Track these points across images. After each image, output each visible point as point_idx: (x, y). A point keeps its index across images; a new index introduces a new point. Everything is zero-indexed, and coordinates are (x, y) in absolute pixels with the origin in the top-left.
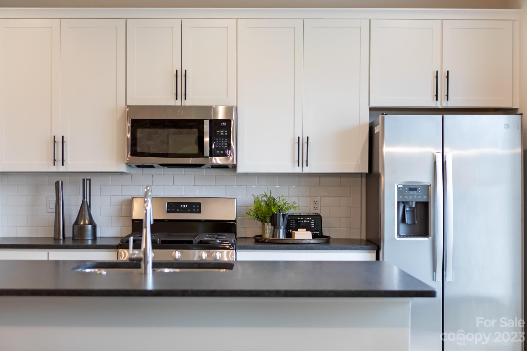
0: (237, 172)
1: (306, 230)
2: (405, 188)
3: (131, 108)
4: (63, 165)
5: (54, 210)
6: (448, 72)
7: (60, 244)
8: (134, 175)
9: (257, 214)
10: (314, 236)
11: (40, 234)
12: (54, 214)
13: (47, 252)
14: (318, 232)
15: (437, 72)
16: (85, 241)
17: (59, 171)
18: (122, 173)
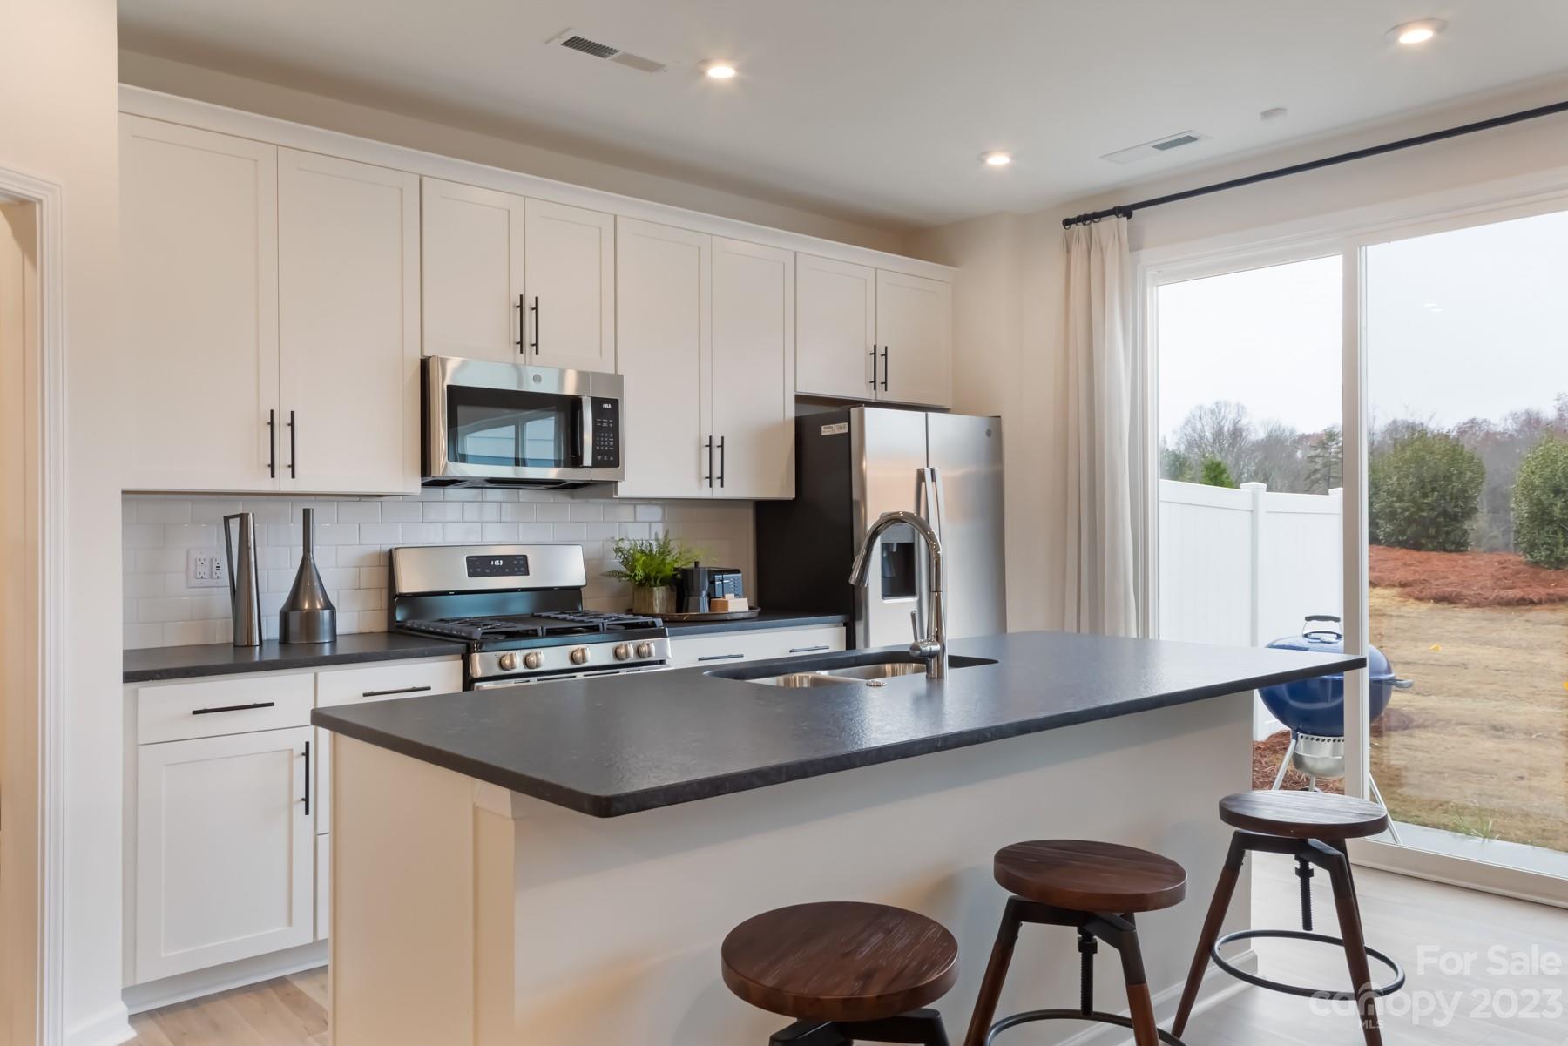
0: (614, 496)
4: (293, 478)
6: (886, 348)
13: (311, 676)
15: (875, 346)
16: (315, 646)
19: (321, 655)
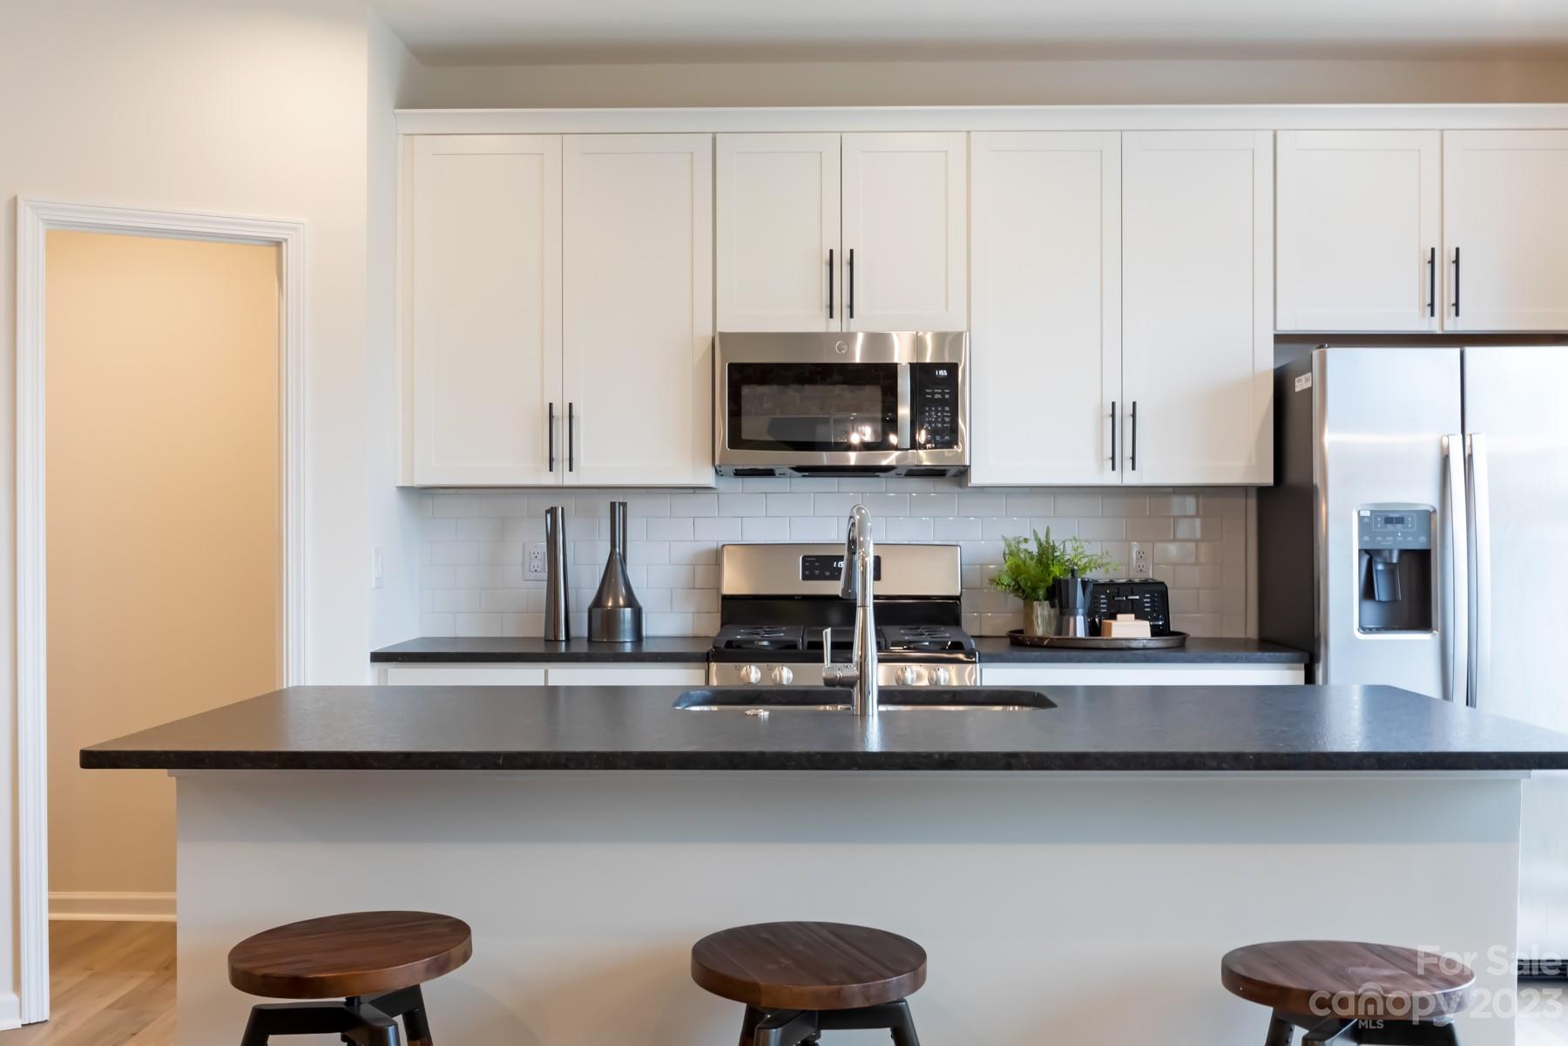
0: (969, 485)
1: (1136, 618)
2: (1376, 517)
3: (728, 340)
4: (571, 470)
5: (545, 576)
6: (1457, 250)
7: (559, 651)
8: (724, 493)
9: (1015, 580)
10: (1156, 632)
11: (510, 631)
12: (545, 584)
13: (542, 672)
14: (1161, 623)
15: (1433, 250)
16: (619, 644)
17: (561, 483)
18: (696, 489)
19: (622, 651)
